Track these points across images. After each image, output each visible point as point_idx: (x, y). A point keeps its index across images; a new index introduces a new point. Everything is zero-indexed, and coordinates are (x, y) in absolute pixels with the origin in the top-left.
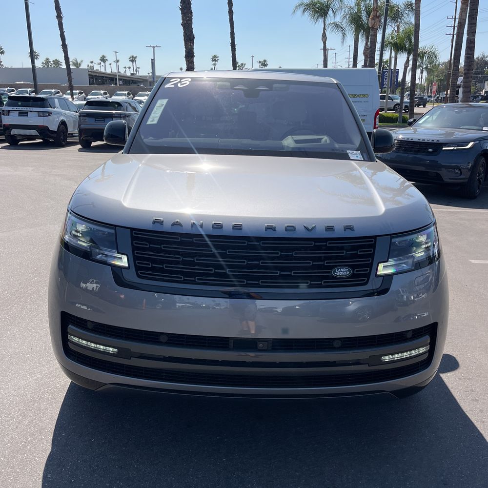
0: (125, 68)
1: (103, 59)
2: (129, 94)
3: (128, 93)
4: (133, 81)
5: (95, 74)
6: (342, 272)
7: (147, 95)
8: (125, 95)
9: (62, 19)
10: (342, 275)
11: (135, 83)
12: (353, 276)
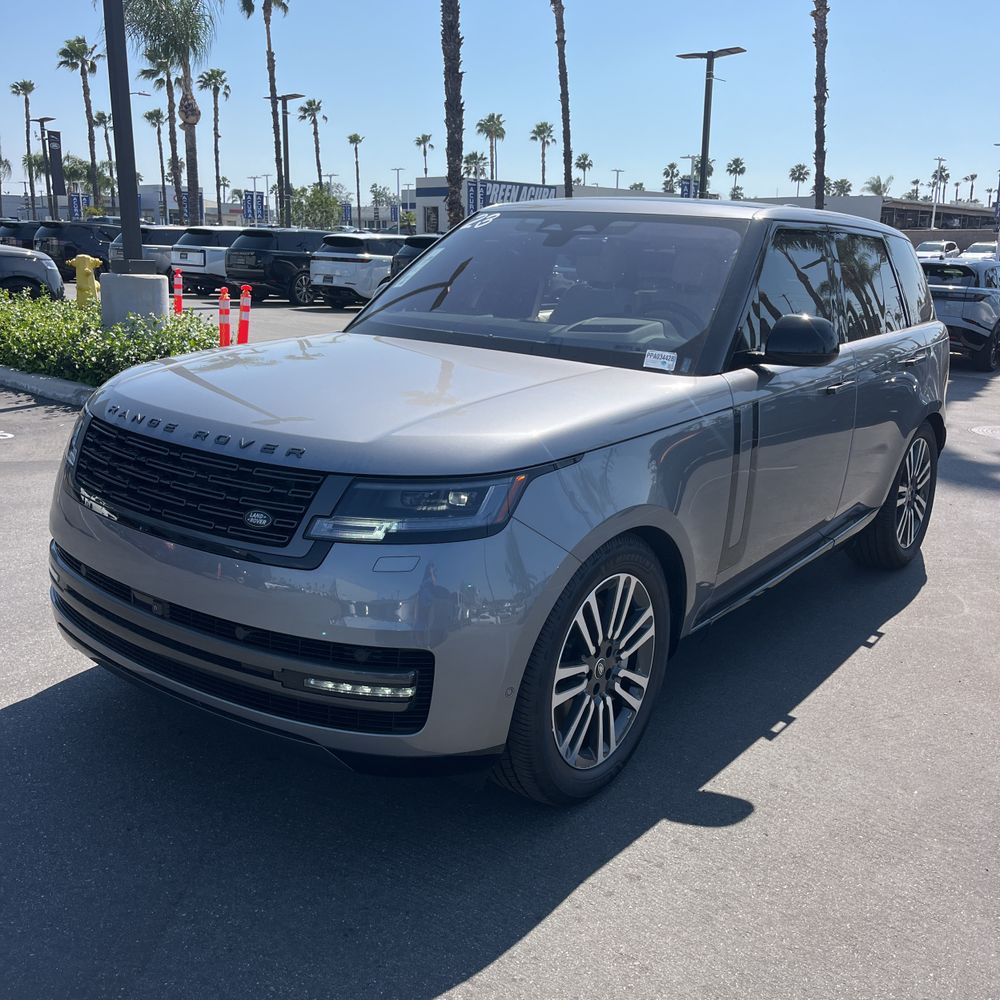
0: (990, 191)
1: (941, 176)
2: (950, 247)
3: (947, 245)
4: (988, 218)
5: (899, 207)
6: (258, 519)
7: (993, 250)
8: (941, 249)
9: (825, 103)
10: (256, 524)
11: (989, 223)
12: (271, 528)
